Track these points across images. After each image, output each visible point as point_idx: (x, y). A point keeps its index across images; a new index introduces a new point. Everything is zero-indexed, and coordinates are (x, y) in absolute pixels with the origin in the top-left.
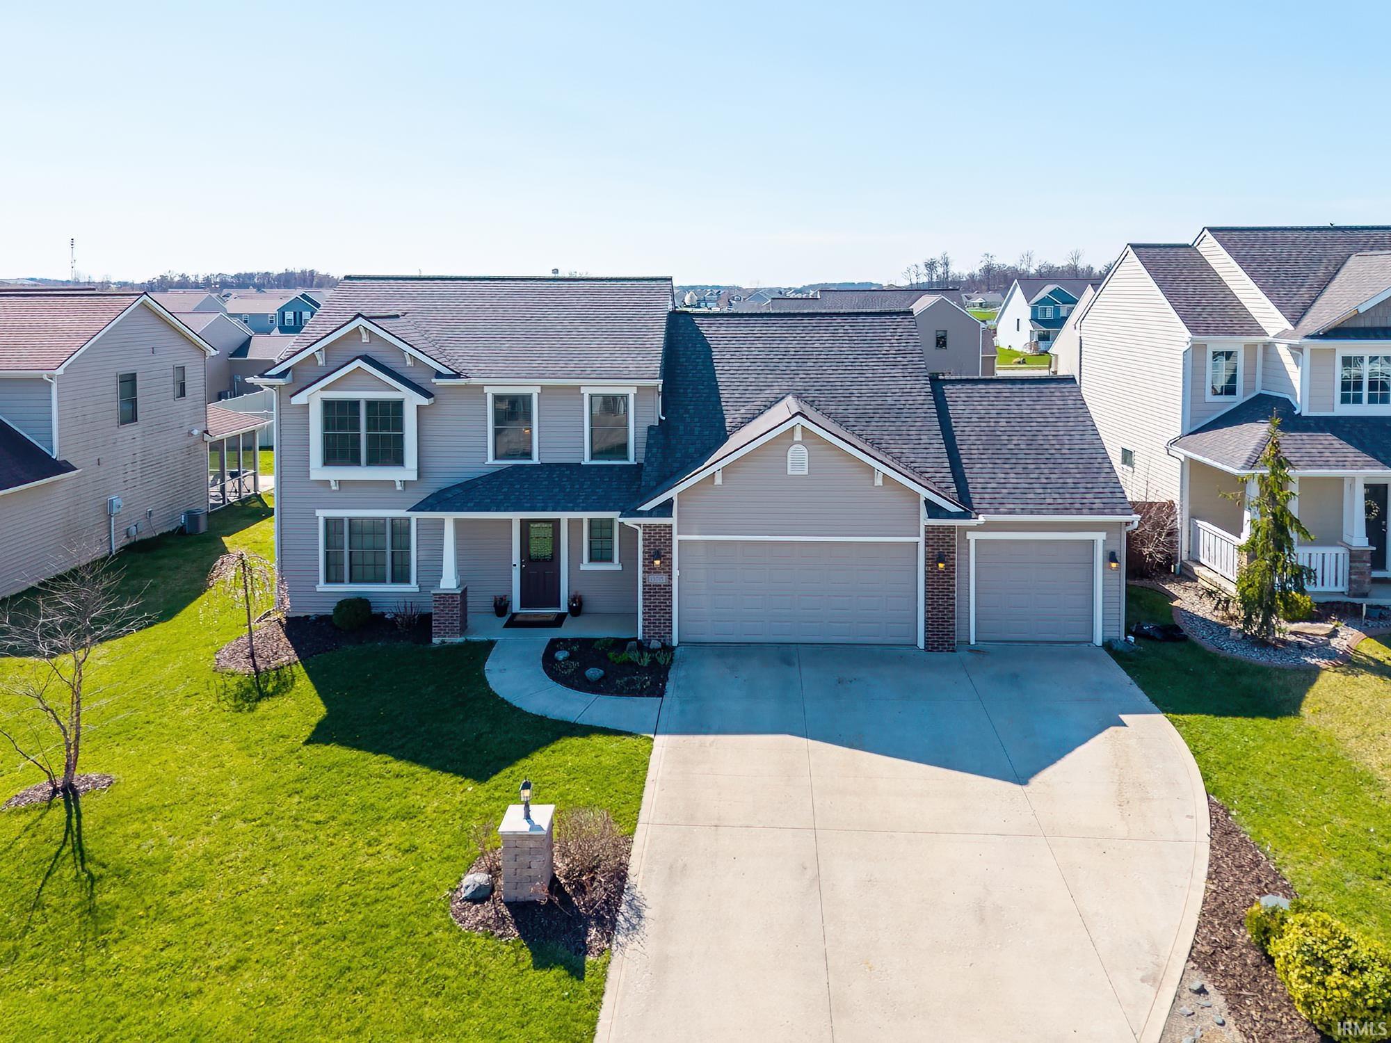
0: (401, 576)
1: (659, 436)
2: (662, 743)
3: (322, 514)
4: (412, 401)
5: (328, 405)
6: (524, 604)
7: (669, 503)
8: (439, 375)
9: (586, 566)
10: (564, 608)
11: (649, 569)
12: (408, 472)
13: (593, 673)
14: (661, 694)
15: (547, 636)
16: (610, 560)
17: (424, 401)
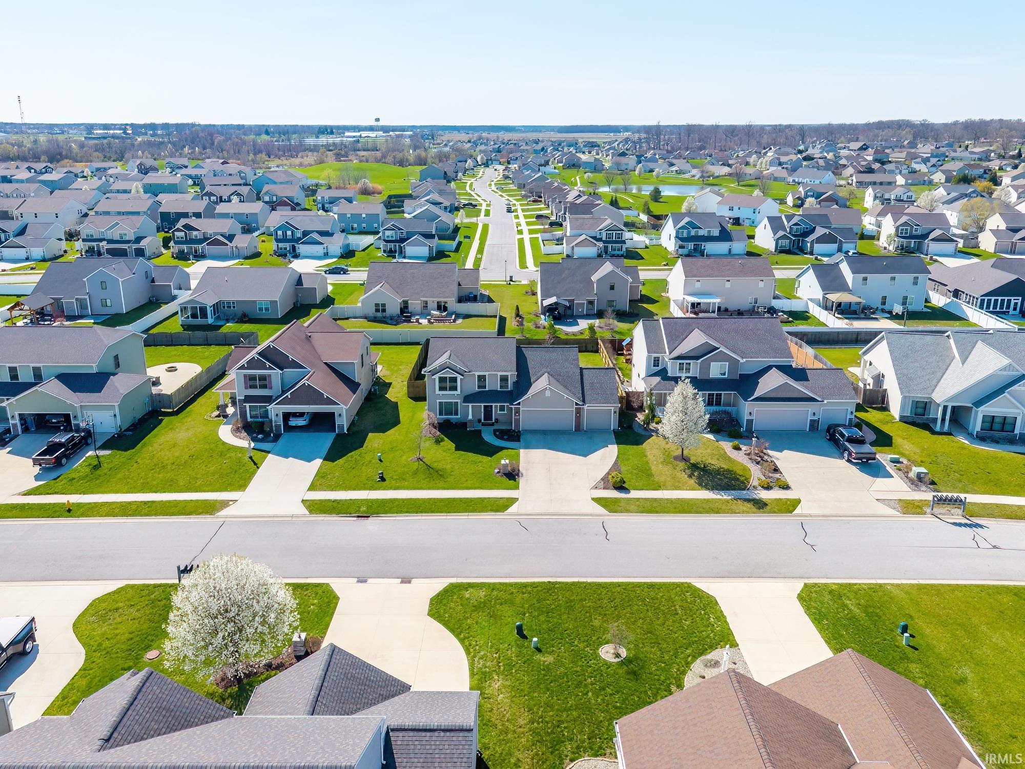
0: (456, 414)
1: (516, 384)
2: (522, 451)
3: (438, 401)
4: (459, 377)
5: (440, 378)
6: (484, 420)
7: (520, 403)
8: (466, 372)
9: (499, 412)
10: (494, 421)
11: (515, 415)
12: (459, 392)
13: (505, 437)
14: (520, 441)
15: (492, 428)
16: (504, 411)
17: (462, 377)
